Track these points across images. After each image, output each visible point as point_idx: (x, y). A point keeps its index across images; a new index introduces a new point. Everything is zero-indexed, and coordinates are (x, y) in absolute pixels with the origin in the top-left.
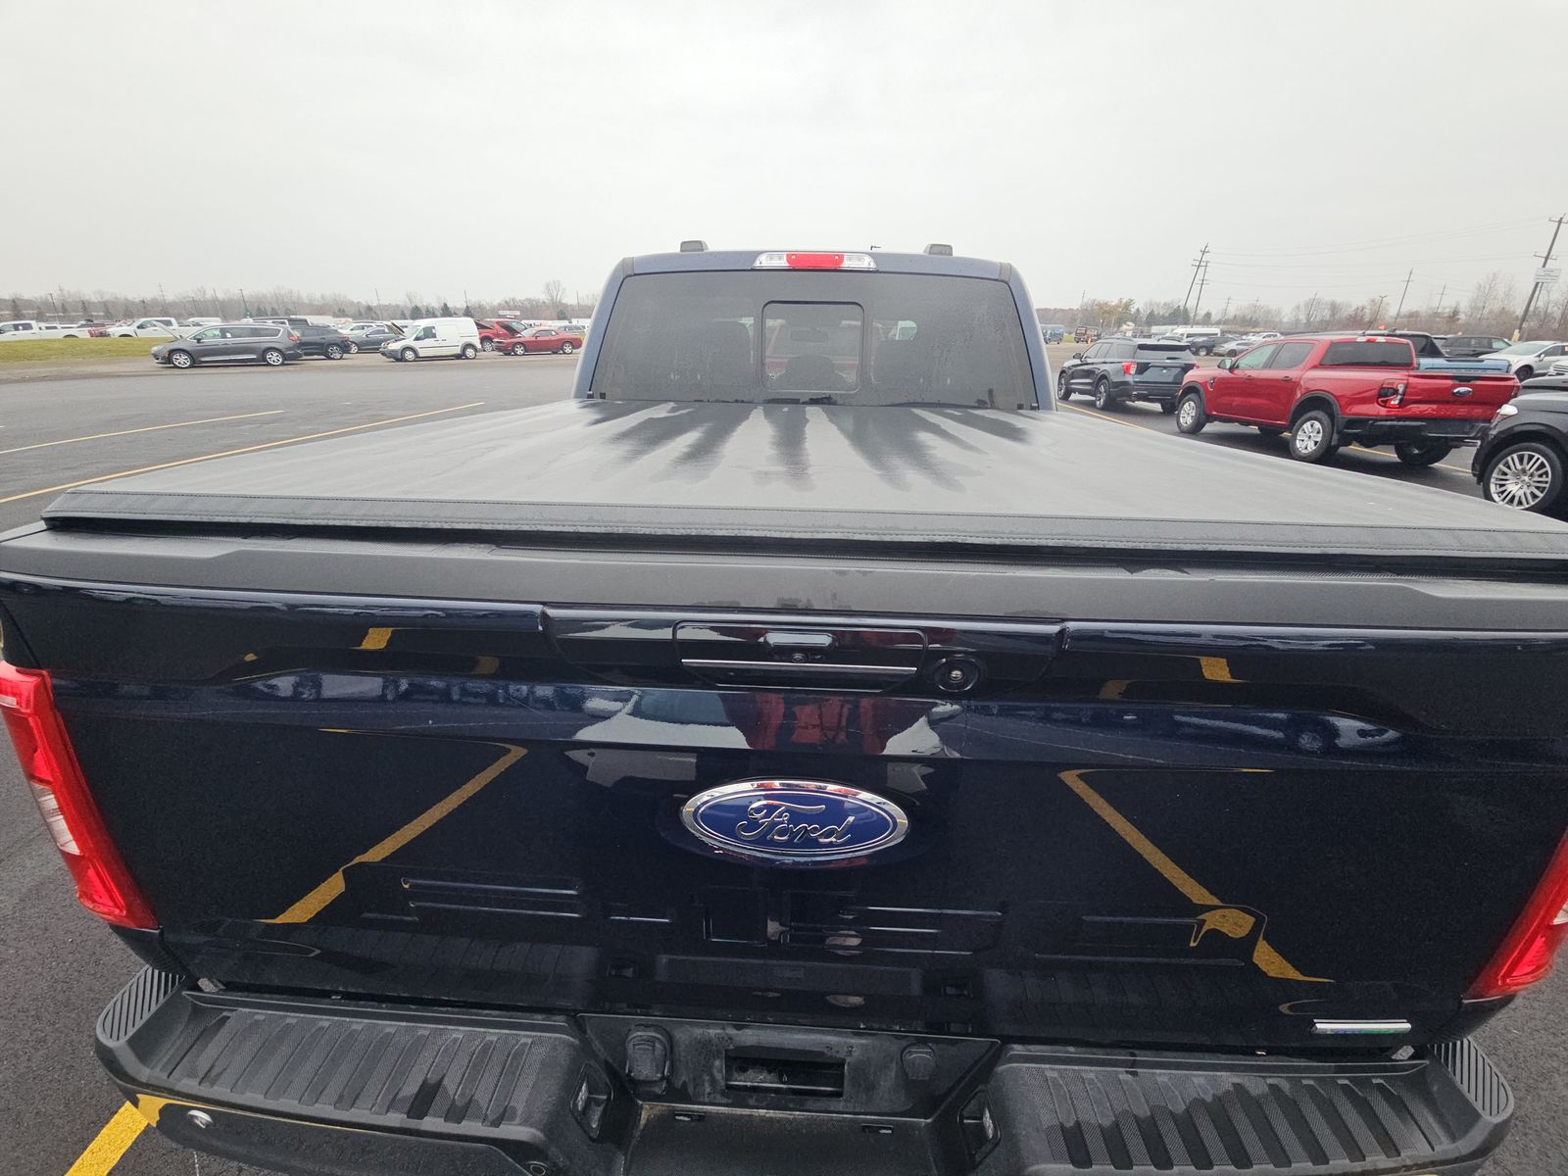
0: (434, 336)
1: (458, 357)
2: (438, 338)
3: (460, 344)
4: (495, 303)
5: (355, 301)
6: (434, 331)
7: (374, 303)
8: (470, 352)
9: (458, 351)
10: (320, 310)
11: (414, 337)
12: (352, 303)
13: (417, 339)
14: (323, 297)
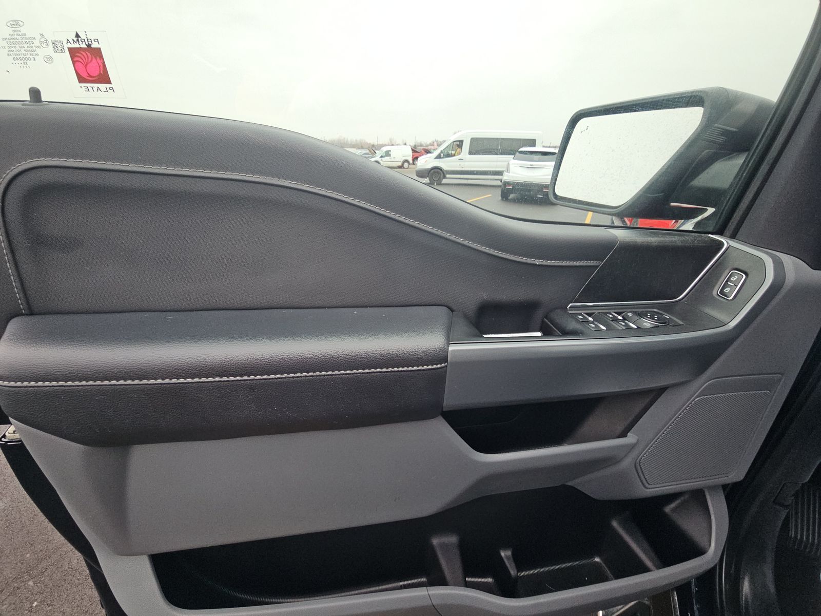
0: (390, 155)
1: (400, 167)
2: (392, 156)
3: (402, 160)
4: (428, 143)
5: (369, 142)
6: (390, 153)
7: (376, 144)
8: (406, 165)
9: (400, 164)
10: (353, 146)
11: (380, 155)
12: (367, 144)
13: (381, 157)
14: (356, 140)
